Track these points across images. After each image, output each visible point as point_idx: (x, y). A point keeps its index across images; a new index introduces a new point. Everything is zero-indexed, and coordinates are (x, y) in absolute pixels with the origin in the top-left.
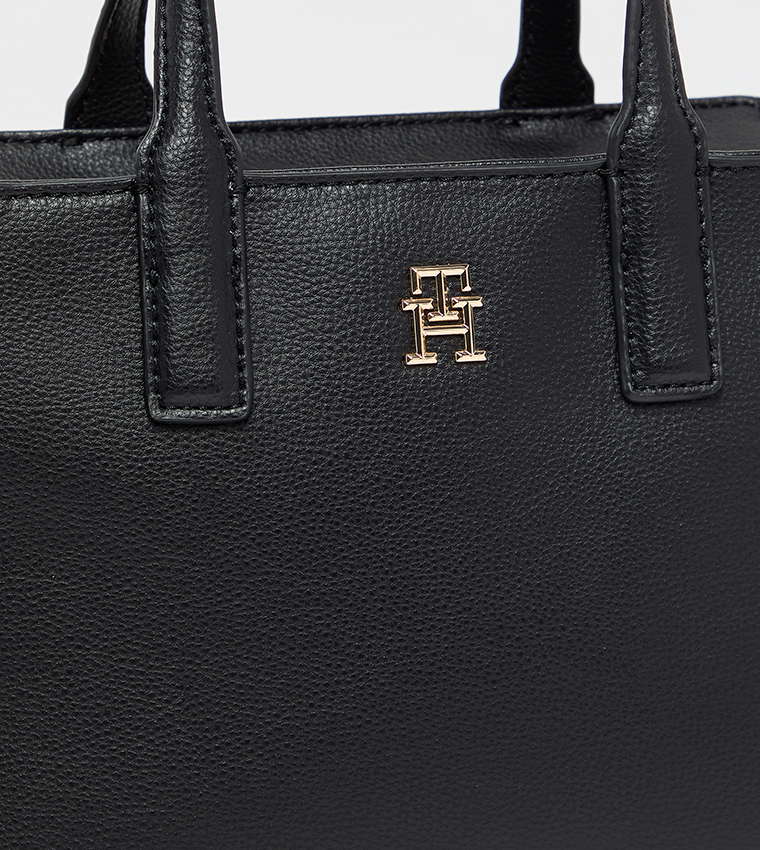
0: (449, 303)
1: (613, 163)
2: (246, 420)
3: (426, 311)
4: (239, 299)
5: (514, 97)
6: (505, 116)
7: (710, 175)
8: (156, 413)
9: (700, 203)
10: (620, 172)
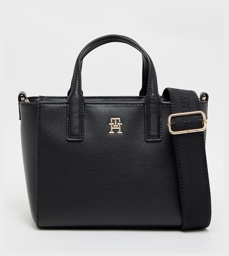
0: (117, 124)
1: (145, 103)
2: (82, 141)
3: (113, 125)
4: (82, 122)
5: (141, 94)
6: (140, 97)
7: (162, 105)
8: (68, 139)
9: (160, 109)
10: (146, 104)
